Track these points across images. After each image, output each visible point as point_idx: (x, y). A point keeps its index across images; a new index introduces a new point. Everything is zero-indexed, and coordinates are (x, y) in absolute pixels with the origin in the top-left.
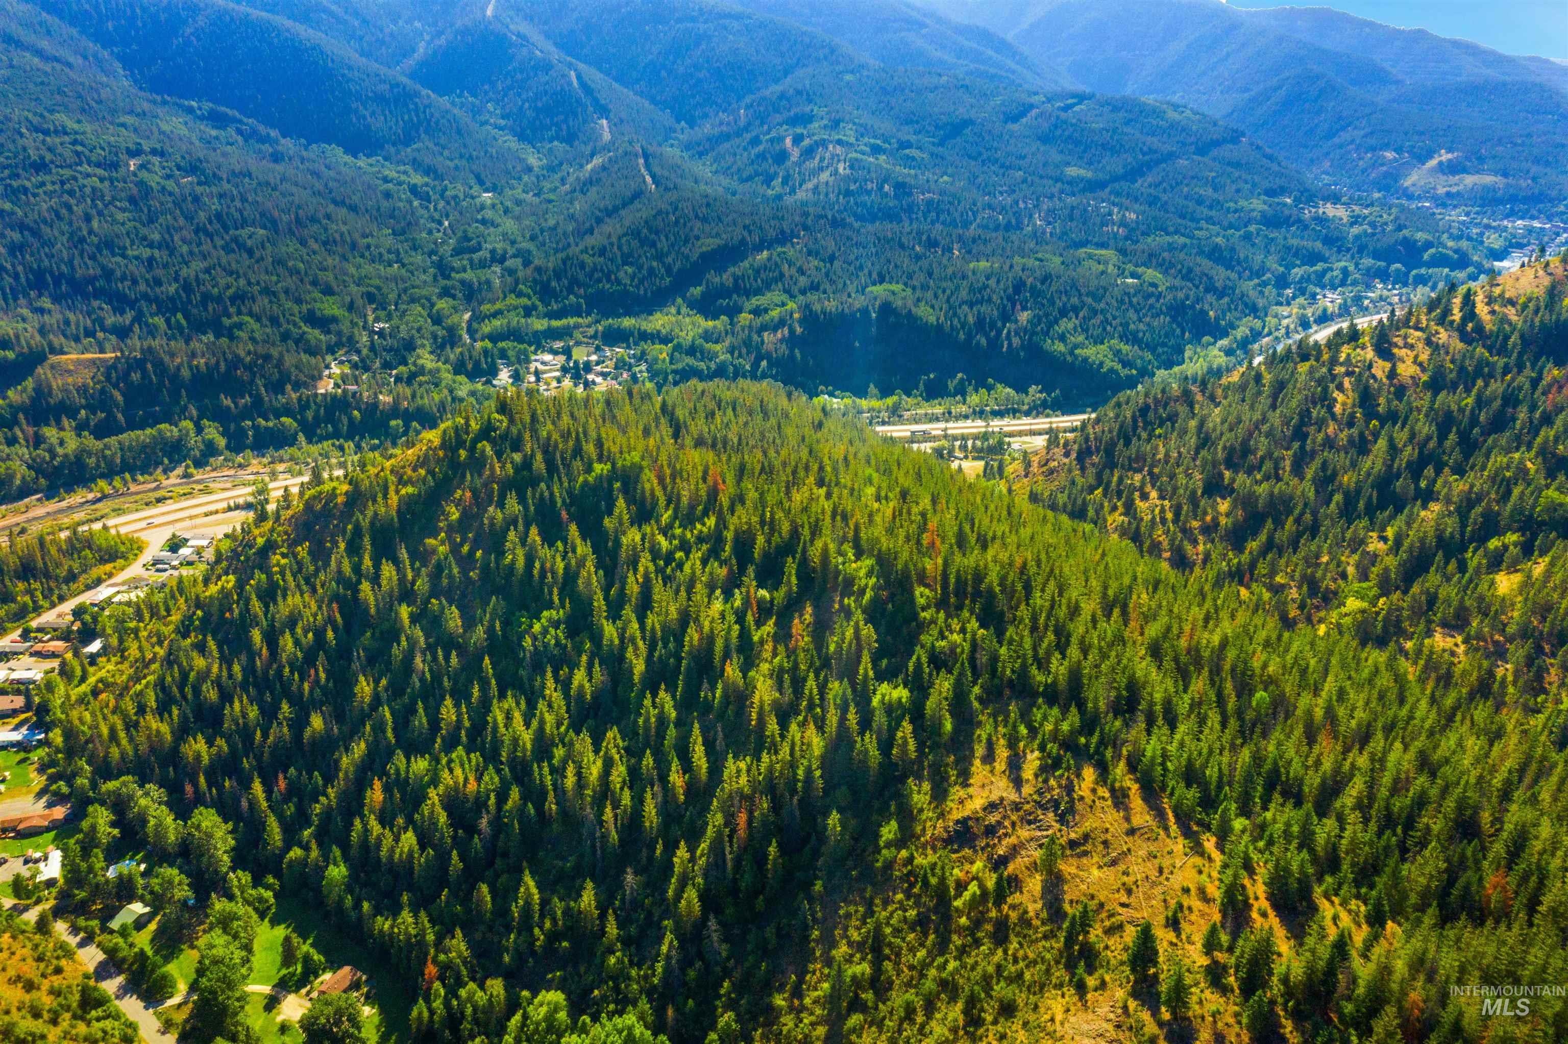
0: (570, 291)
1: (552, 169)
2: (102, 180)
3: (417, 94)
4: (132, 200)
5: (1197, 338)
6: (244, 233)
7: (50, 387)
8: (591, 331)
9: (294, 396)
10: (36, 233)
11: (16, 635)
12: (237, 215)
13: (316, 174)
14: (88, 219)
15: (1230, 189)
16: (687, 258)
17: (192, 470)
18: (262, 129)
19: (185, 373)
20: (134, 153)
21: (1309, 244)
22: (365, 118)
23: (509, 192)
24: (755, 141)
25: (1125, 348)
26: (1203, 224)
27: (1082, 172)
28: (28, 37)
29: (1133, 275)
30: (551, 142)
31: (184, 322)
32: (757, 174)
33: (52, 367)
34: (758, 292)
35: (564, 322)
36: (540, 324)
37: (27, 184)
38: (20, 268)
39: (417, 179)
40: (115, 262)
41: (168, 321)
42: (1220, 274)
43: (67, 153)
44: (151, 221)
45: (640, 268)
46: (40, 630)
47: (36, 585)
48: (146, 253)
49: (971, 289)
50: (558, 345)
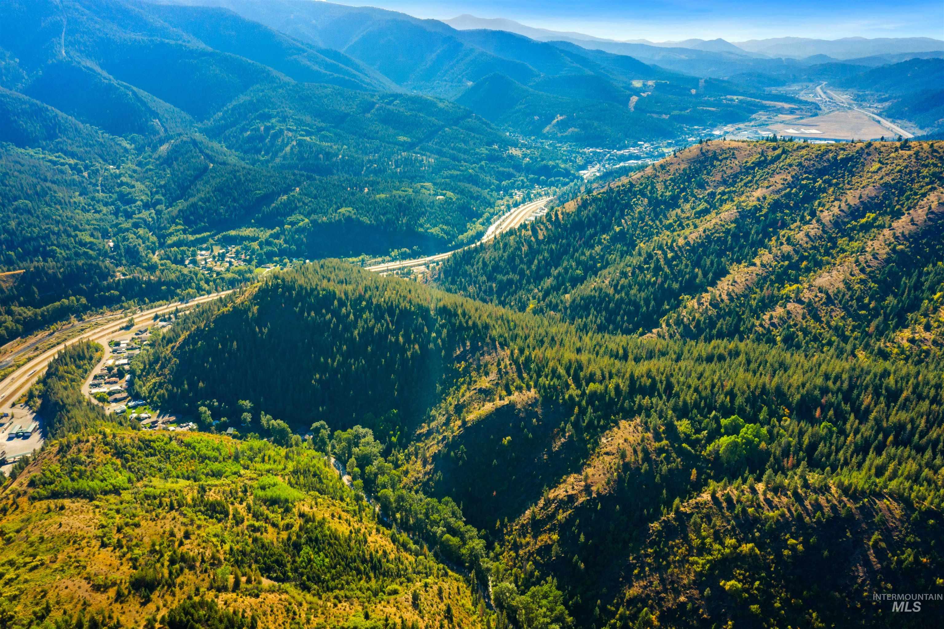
5: (470, 220)
8: (216, 238)
15: (471, 143)
16: (250, 200)
21: (507, 170)
22: (22, 126)
23: (125, 165)
25: (445, 227)
26: (463, 163)
27: (405, 138)
29: (441, 195)
30: (130, 133)
34: (289, 215)
35: (201, 235)
36: (191, 238)
39: (70, 161)
42: (475, 189)
49: (381, 208)
50: (204, 246)
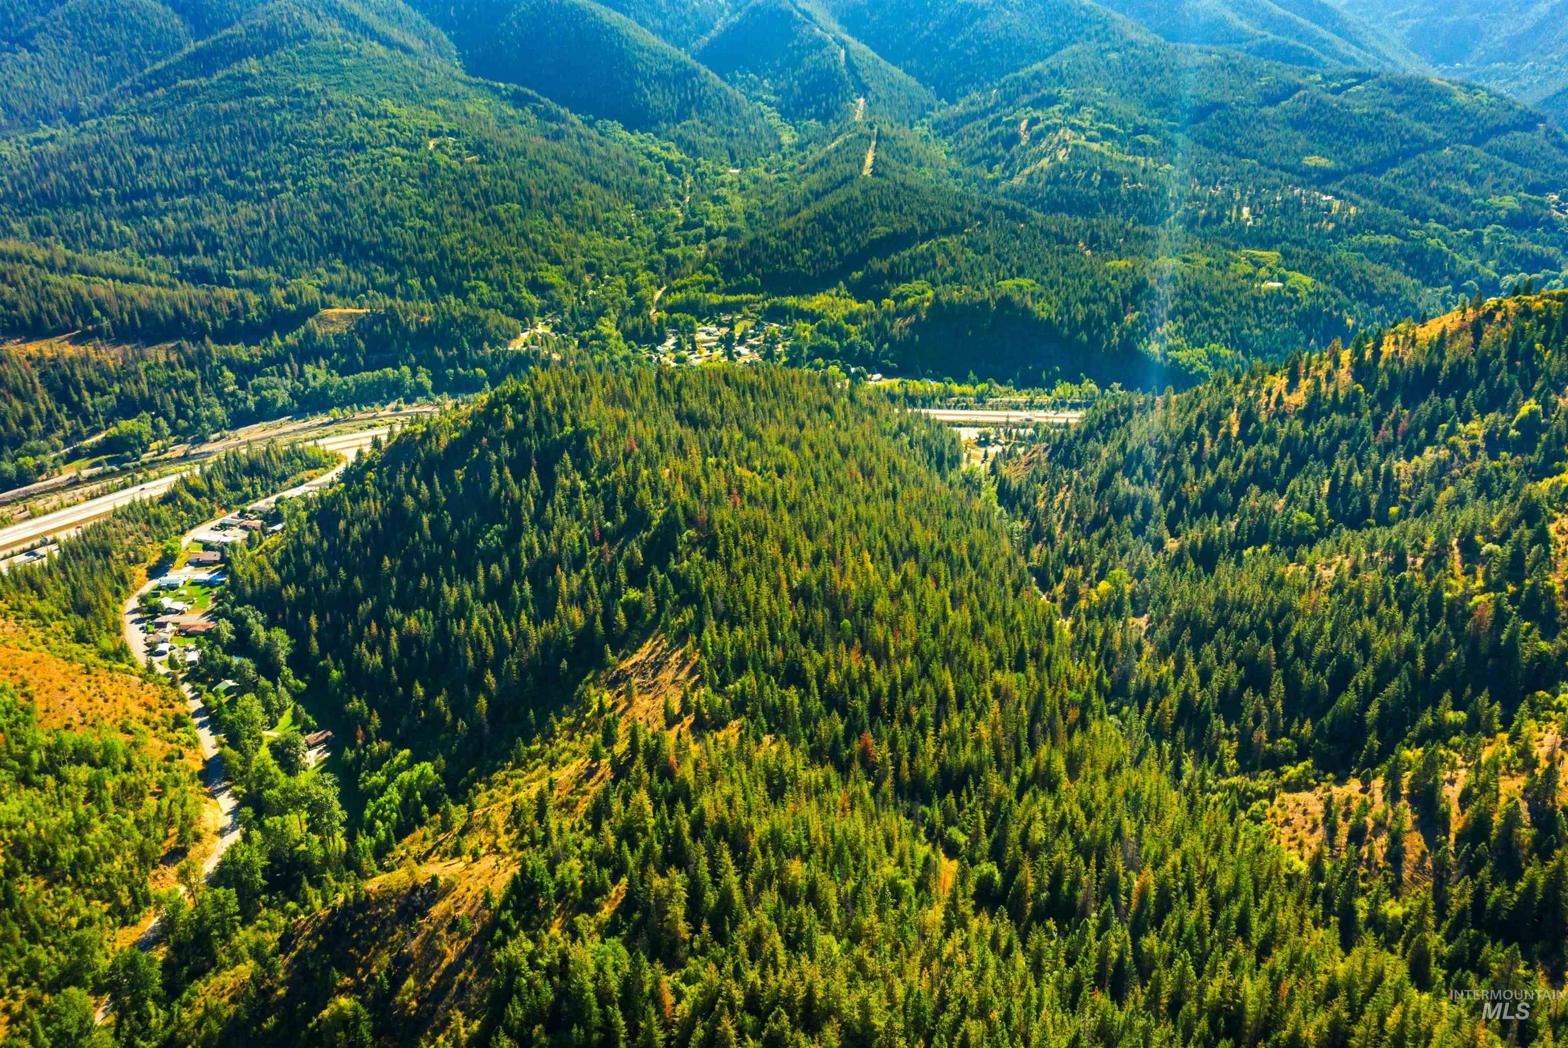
0: (750, 270)
1: (801, 147)
2: (403, 159)
3: (696, 73)
4: (422, 177)
6: (500, 209)
7: (315, 333)
8: (759, 307)
9: (489, 351)
10: (342, 206)
11: (236, 514)
12: (500, 192)
13: (586, 151)
14: (384, 192)
15: (1489, 183)
16: (858, 243)
17: (402, 405)
18: (554, 107)
19: (413, 328)
20: (433, 135)
21: (1543, 249)
22: (645, 96)
23: (752, 170)
24: (996, 122)
25: (1225, 352)
27: (1323, 162)
28: (381, 26)
29: (1279, 279)
30: (809, 119)
31: (434, 283)
32: (985, 157)
33: (321, 318)
34: (908, 280)
35: (738, 297)
37: (347, 162)
38: (325, 234)
39: (676, 155)
40: (392, 230)
41: (423, 283)
43: (382, 135)
44: (432, 195)
45: (815, 251)
46: (252, 512)
47: (257, 480)
48: (419, 223)
49: (1093, 288)
50: (726, 318)
